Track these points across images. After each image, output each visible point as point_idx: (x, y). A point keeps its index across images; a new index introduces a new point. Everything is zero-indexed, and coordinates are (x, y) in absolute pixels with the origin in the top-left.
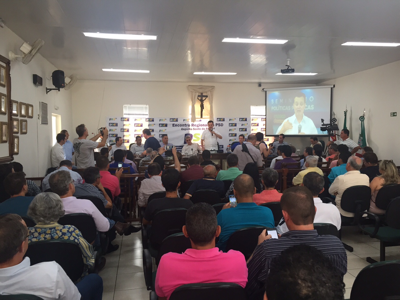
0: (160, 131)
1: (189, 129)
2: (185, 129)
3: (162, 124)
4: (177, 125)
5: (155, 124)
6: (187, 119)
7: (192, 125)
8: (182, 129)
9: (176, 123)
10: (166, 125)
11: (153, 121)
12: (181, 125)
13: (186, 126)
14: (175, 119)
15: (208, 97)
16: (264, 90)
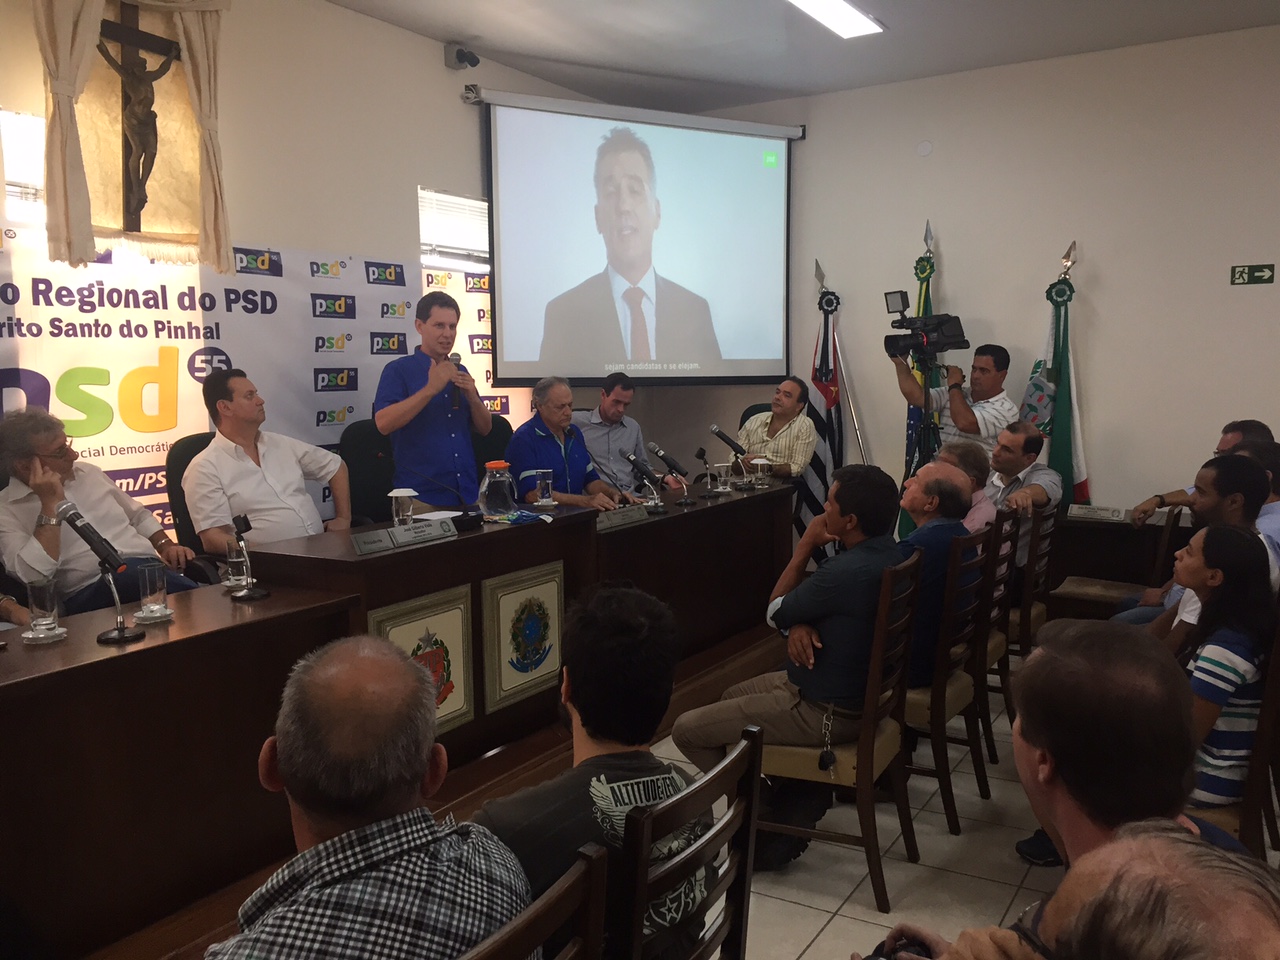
1: (14, 327)
15: (178, 58)
16: (485, 95)
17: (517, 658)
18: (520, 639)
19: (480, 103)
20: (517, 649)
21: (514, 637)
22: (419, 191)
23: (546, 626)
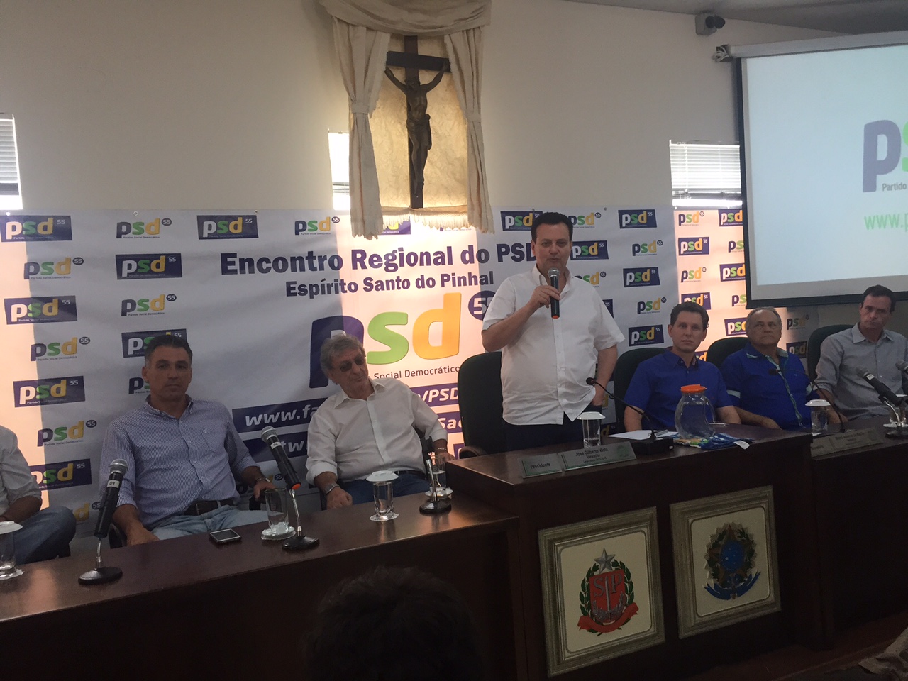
0: (127, 308)
1: (339, 286)
2: (311, 291)
3: (136, 258)
4: (250, 261)
5: (79, 261)
6: (320, 218)
7: (354, 260)
8: (290, 290)
9: (242, 247)
10: (173, 266)
11: (63, 232)
12: (280, 263)
13: (316, 263)
14: (234, 218)
15: (449, 70)
16: (734, 51)
17: (715, 585)
18: (718, 565)
19: (730, 59)
20: (715, 575)
21: (711, 563)
22: (671, 145)
23: (752, 553)
